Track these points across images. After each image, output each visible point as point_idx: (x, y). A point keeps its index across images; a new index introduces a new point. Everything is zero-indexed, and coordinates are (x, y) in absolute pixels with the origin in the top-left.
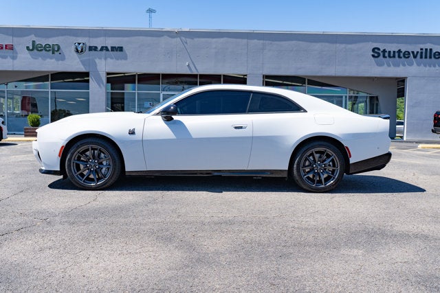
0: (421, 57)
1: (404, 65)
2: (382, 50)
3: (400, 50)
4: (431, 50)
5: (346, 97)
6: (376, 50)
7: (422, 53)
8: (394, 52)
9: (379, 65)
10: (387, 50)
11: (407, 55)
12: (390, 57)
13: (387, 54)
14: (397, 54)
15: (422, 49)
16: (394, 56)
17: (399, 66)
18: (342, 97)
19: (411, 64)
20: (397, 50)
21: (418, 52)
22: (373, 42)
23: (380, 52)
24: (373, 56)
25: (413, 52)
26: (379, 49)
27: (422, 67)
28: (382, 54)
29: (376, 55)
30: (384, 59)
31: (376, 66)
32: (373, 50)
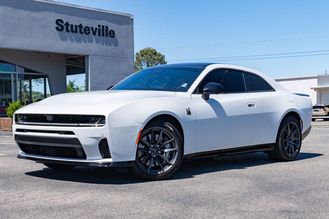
0: (99, 35)
1: (85, 42)
2: (65, 23)
3: (81, 25)
4: (107, 27)
5: (15, 75)
6: (60, 22)
7: (99, 29)
8: (76, 26)
9: (64, 39)
10: (70, 23)
11: (87, 31)
12: (72, 31)
13: (69, 28)
14: (78, 29)
15: (99, 26)
16: (76, 32)
17: (81, 42)
18: (9, 75)
19: (91, 41)
20: (78, 25)
21: (96, 29)
22: (56, 12)
23: (63, 25)
24: (57, 28)
25: (92, 28)
26: (62, 21)
27: (100, 45)
28: (65, 27)
29: (60, 28)
30: (67, 33)
31: (61, 41)
32: (57, 21)
